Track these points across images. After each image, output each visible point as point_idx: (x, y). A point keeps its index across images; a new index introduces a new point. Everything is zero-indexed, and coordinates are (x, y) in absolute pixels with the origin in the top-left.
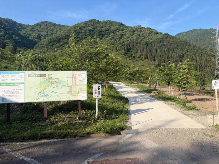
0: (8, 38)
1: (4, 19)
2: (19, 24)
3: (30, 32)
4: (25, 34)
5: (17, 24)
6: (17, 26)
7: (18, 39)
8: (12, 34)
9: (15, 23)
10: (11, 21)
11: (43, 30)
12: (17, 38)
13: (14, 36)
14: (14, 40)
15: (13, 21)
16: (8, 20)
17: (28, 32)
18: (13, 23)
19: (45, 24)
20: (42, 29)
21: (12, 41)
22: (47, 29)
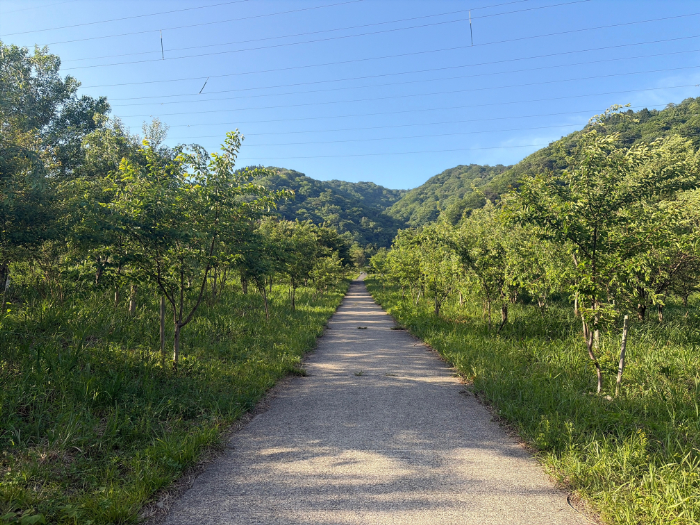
0: (348, 227)
1: (354, 185)
2: (390, 192)
3: (411, 206)
4: (398, 212)
5: (384, 192)
6: (386, 197)
7: (375, 227)
8: (360, 216)
9: (381, 189)
10: (370, 186)
11: (450, 193)
12: (372, 224)
13: (363, 219)
14: (362, 231)
15: (375, 186)
16: (363, 186)
17: (407, 205)
18: (375, 190)
19: (457, 174)
20: (447, 189)
21: (356, 234)
22: (461, 186)
